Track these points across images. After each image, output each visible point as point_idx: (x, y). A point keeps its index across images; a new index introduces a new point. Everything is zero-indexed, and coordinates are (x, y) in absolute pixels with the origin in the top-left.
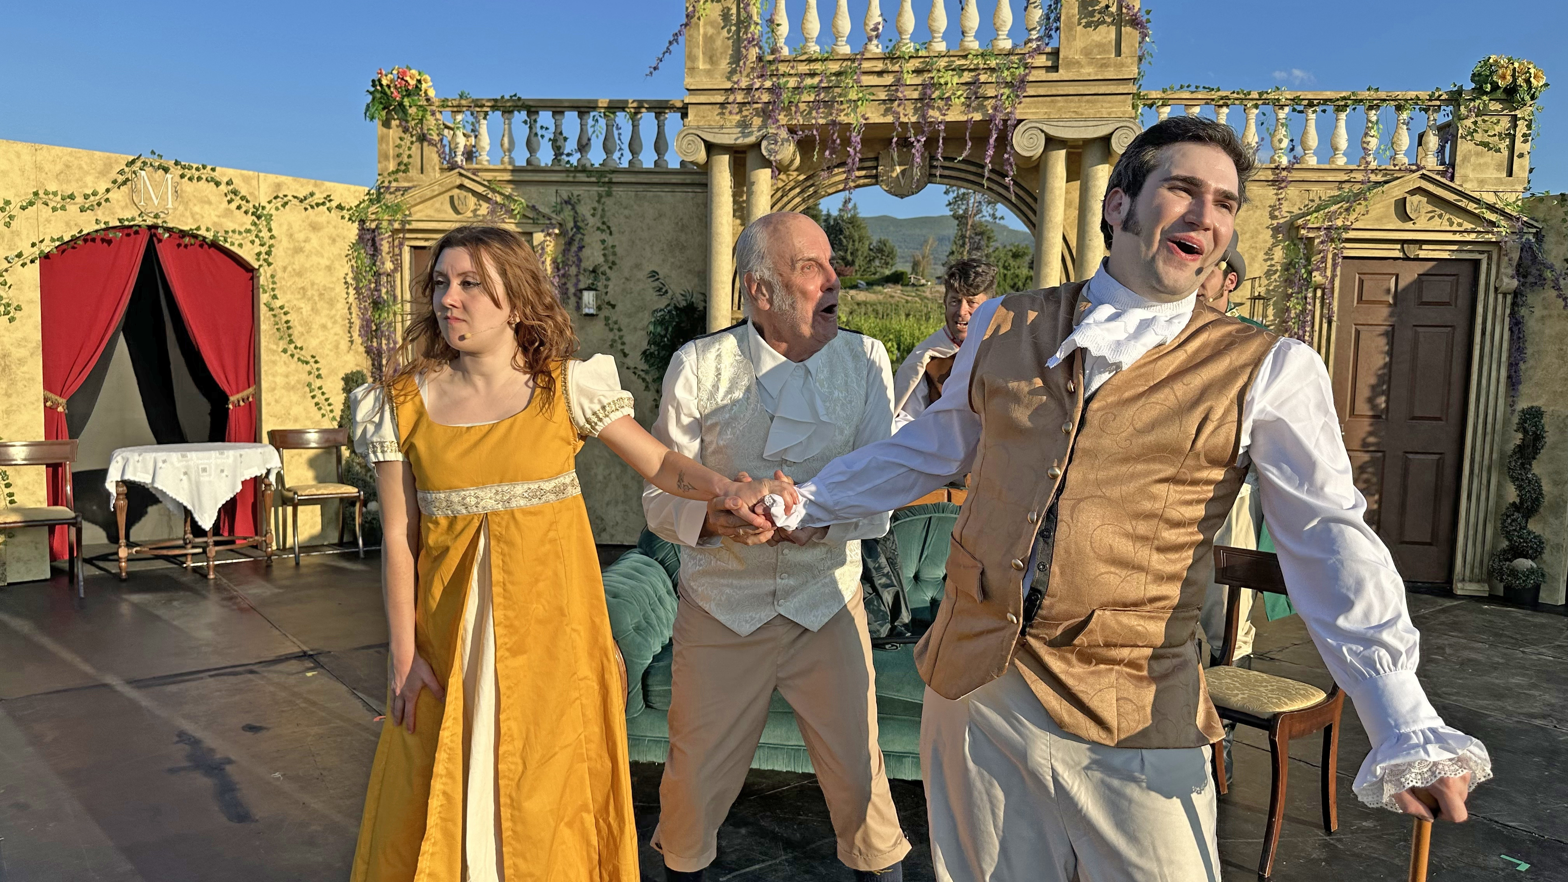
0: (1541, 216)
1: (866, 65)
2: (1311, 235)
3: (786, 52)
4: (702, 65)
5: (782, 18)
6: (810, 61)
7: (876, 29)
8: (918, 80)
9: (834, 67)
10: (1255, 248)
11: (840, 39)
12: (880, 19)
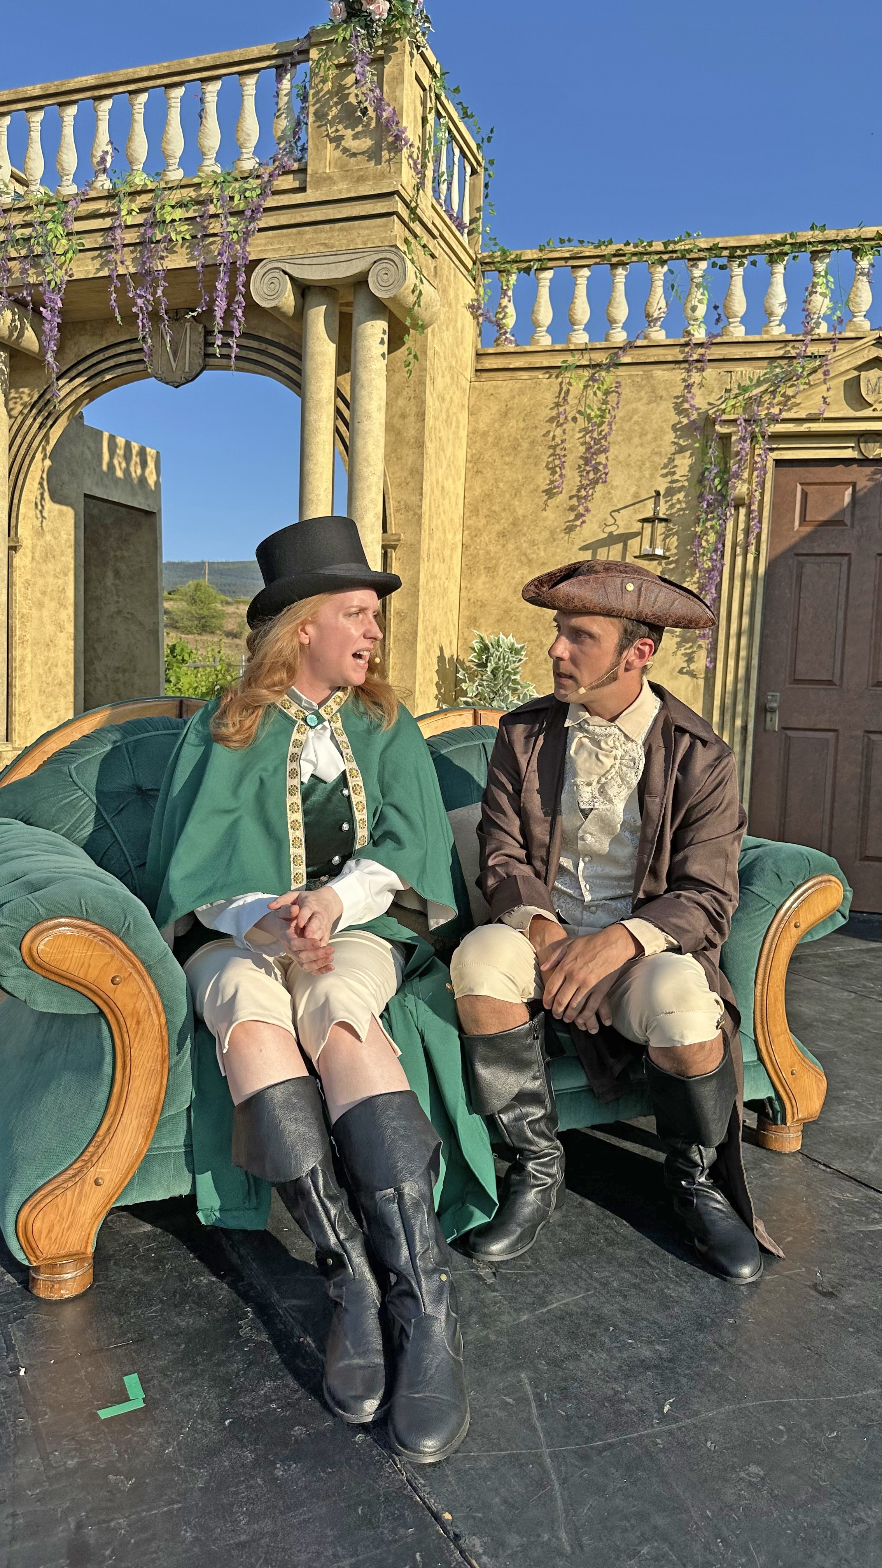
1: (90, 207)
2: (727, 431)
7: (103, 160)
8: (143, 218)
10: (659, 454)
11: (65, 178)
12: (109, 148)
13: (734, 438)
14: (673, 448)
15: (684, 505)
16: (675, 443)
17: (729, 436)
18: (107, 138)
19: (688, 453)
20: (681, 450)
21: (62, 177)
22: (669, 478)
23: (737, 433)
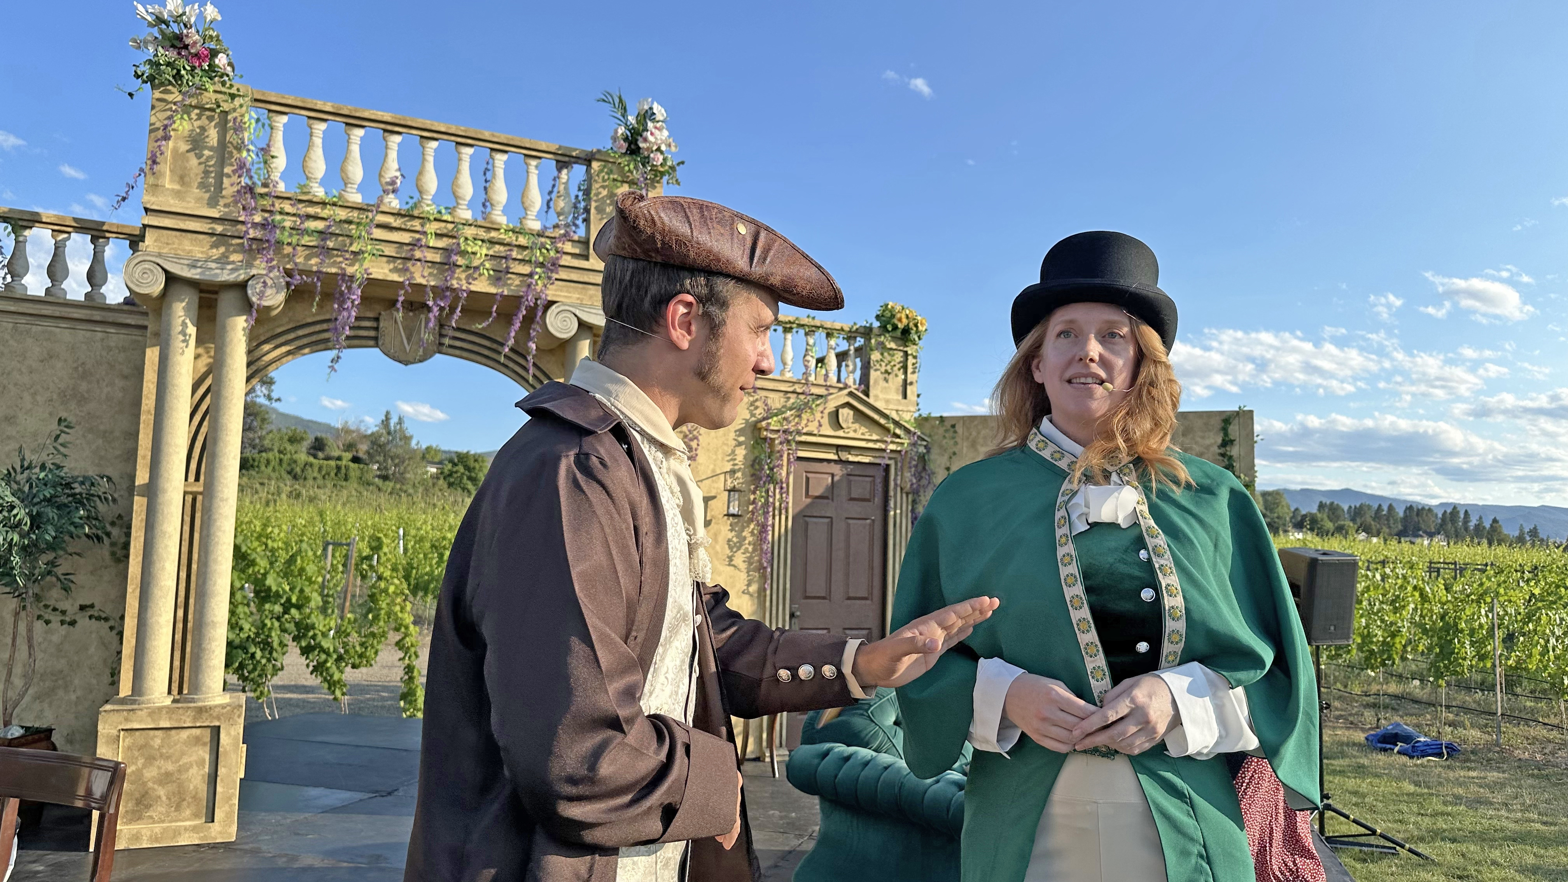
0: (928, 432)
1: (381, 219)
2: (772, 436)
3: (281, 187)
4: (168, 183)
5: (279, 149)
6: (311, 203)
7: (393, 183)
8: (442, 243)
9: (342, 214)
10: (727, 445)
11: (349, 185)
12: (398, 174)
13: (777, 442)
14: (734, 443)
15: (741, 481)
16: (735, 440)
17: (773, 440)
18: (396, 166)
19: (743, 447)
20: (740, 444)
21: (346, 184)
22: (732, 463)
23: (778, 438)
